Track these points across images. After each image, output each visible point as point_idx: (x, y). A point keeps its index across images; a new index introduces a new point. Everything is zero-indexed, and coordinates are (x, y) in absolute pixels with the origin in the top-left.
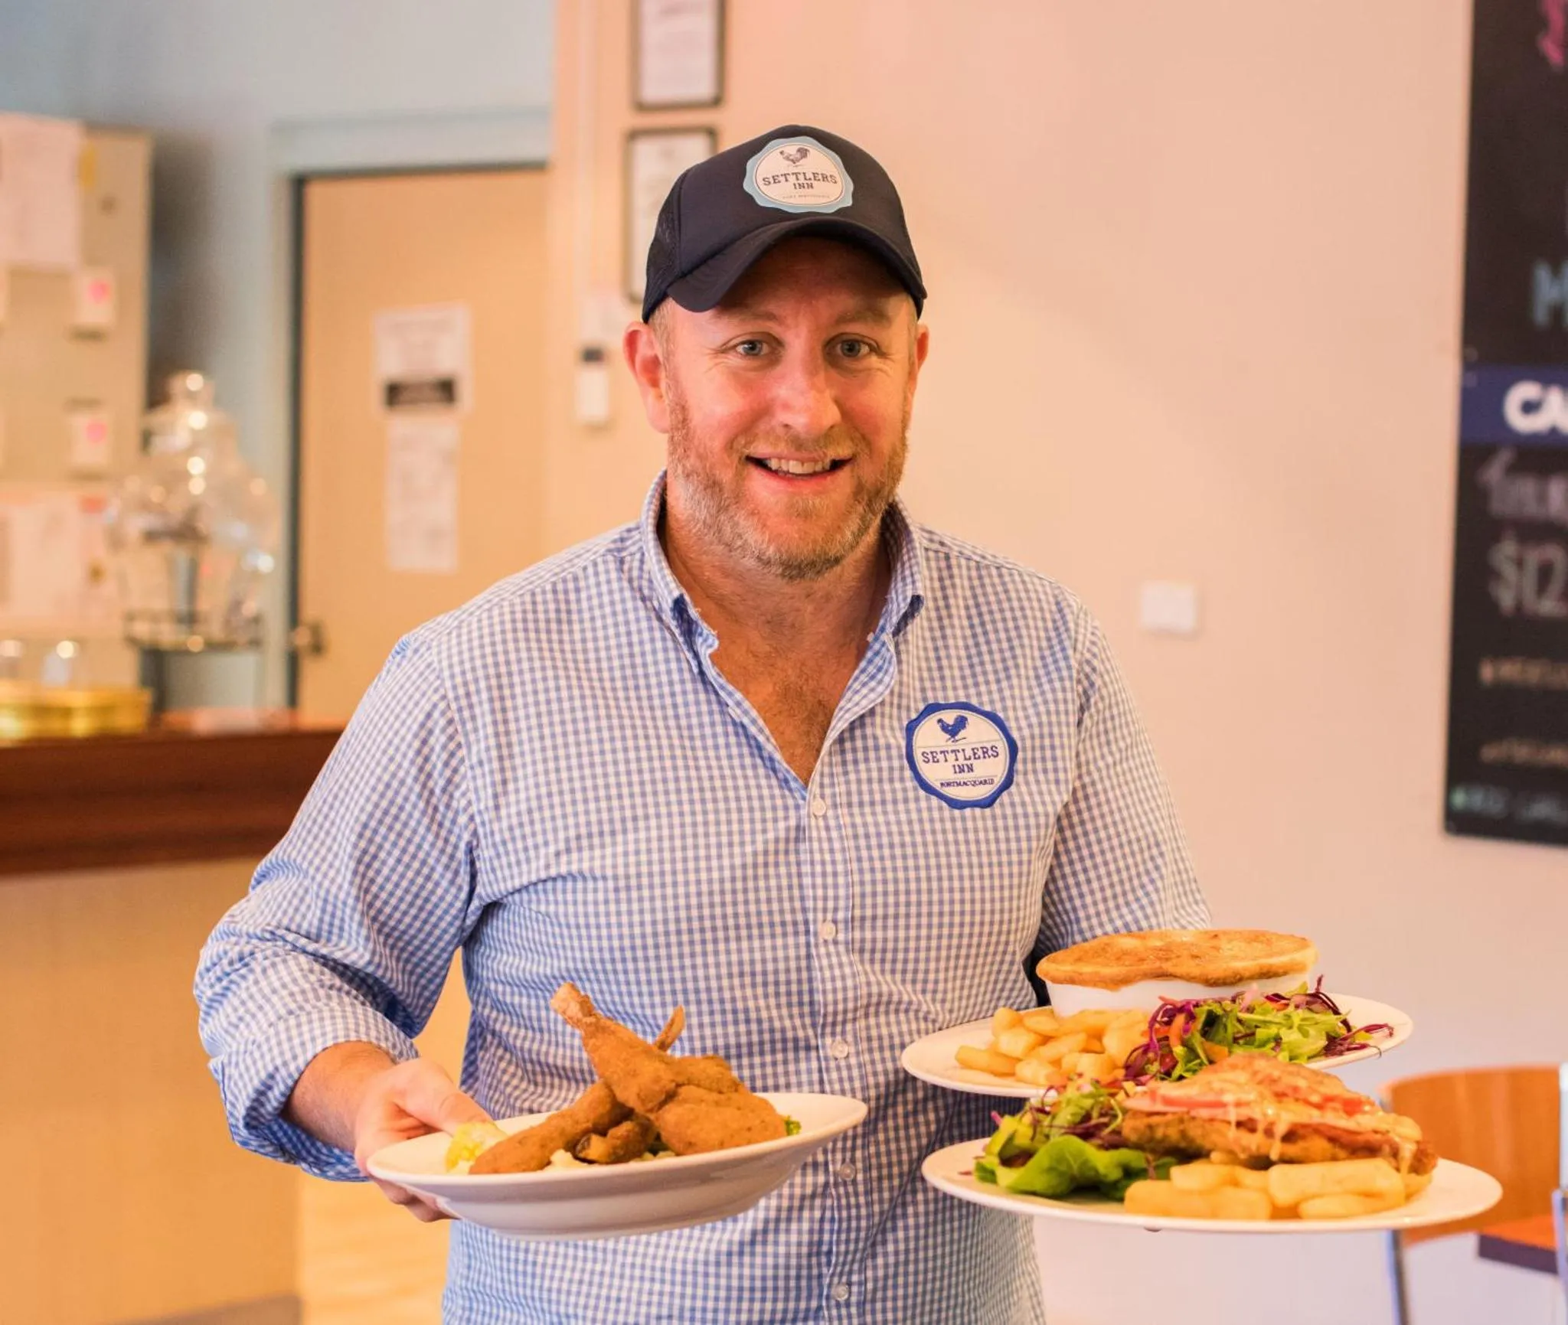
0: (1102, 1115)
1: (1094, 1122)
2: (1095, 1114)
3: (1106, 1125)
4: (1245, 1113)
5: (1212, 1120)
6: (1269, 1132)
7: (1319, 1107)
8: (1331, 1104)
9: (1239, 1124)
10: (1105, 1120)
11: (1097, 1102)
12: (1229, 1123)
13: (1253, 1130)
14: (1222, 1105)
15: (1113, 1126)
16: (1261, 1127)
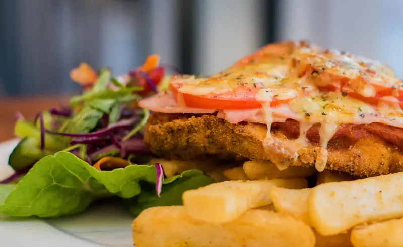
0: (123, 117)
1: (111, 126)
2: (114, 117)
3: (129, 128)
4: (284, 113)
5: (244, 123)
6: (314, 137)
7: (373, 102)
8: (386, 98)
9: (276, 128)
10: (125, 122)
11: (117, 102)
12: (264, 126)
13: (294, 135)
14: (258, 105)
15: (137, 129)
16: (304, 129)
